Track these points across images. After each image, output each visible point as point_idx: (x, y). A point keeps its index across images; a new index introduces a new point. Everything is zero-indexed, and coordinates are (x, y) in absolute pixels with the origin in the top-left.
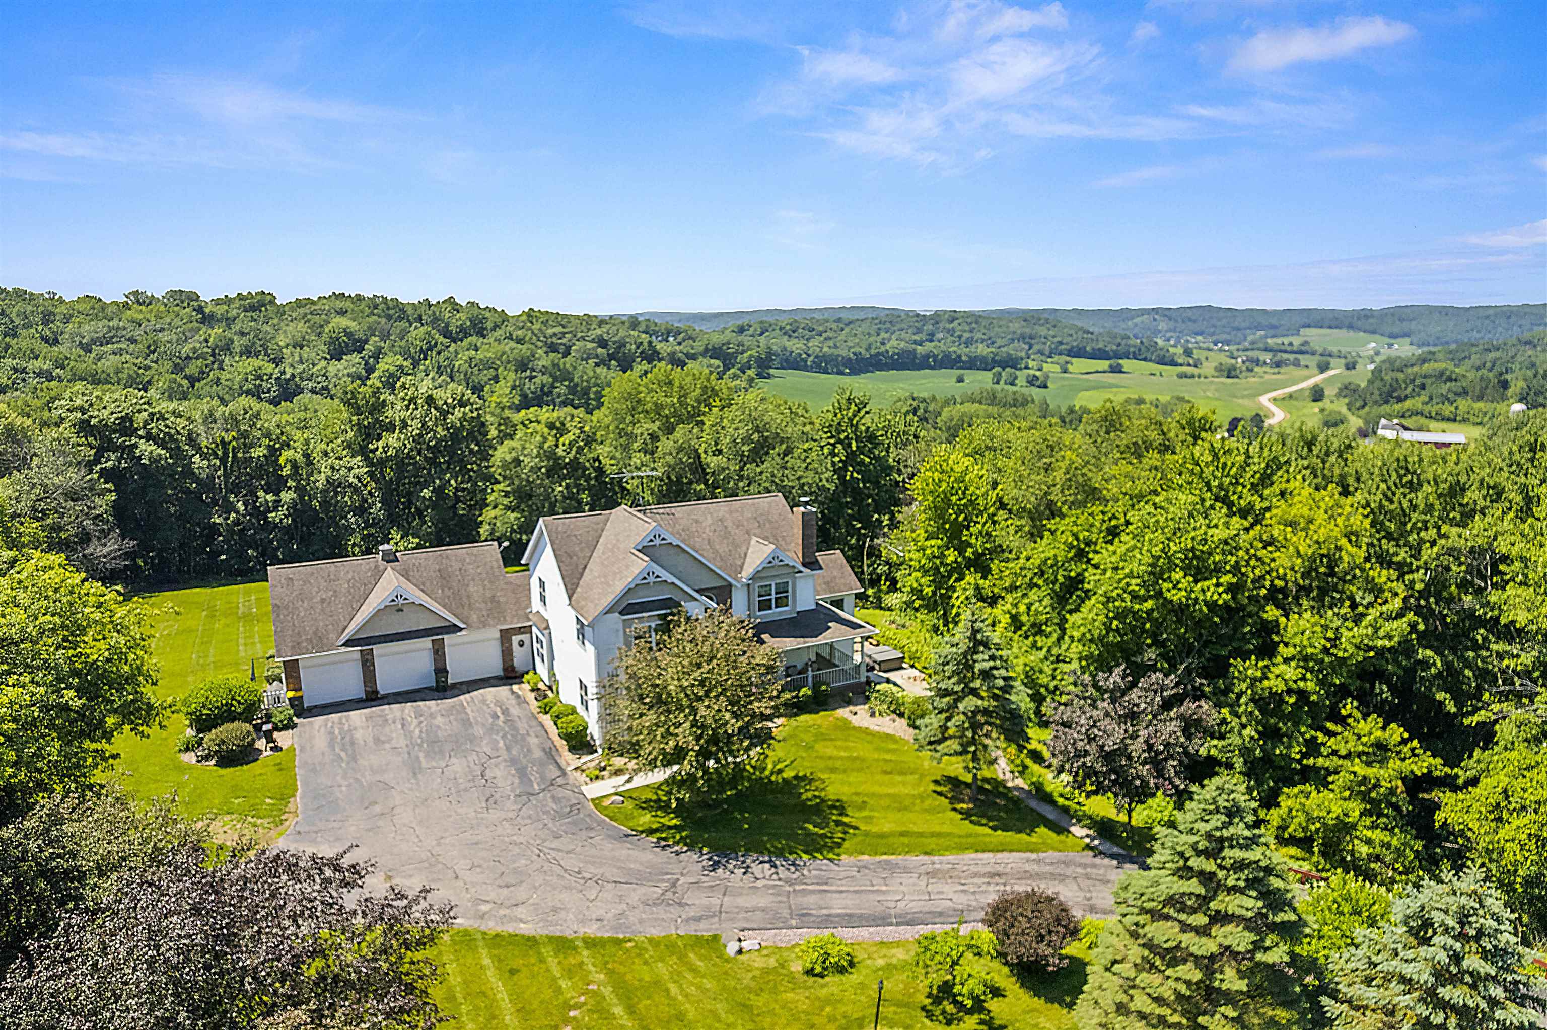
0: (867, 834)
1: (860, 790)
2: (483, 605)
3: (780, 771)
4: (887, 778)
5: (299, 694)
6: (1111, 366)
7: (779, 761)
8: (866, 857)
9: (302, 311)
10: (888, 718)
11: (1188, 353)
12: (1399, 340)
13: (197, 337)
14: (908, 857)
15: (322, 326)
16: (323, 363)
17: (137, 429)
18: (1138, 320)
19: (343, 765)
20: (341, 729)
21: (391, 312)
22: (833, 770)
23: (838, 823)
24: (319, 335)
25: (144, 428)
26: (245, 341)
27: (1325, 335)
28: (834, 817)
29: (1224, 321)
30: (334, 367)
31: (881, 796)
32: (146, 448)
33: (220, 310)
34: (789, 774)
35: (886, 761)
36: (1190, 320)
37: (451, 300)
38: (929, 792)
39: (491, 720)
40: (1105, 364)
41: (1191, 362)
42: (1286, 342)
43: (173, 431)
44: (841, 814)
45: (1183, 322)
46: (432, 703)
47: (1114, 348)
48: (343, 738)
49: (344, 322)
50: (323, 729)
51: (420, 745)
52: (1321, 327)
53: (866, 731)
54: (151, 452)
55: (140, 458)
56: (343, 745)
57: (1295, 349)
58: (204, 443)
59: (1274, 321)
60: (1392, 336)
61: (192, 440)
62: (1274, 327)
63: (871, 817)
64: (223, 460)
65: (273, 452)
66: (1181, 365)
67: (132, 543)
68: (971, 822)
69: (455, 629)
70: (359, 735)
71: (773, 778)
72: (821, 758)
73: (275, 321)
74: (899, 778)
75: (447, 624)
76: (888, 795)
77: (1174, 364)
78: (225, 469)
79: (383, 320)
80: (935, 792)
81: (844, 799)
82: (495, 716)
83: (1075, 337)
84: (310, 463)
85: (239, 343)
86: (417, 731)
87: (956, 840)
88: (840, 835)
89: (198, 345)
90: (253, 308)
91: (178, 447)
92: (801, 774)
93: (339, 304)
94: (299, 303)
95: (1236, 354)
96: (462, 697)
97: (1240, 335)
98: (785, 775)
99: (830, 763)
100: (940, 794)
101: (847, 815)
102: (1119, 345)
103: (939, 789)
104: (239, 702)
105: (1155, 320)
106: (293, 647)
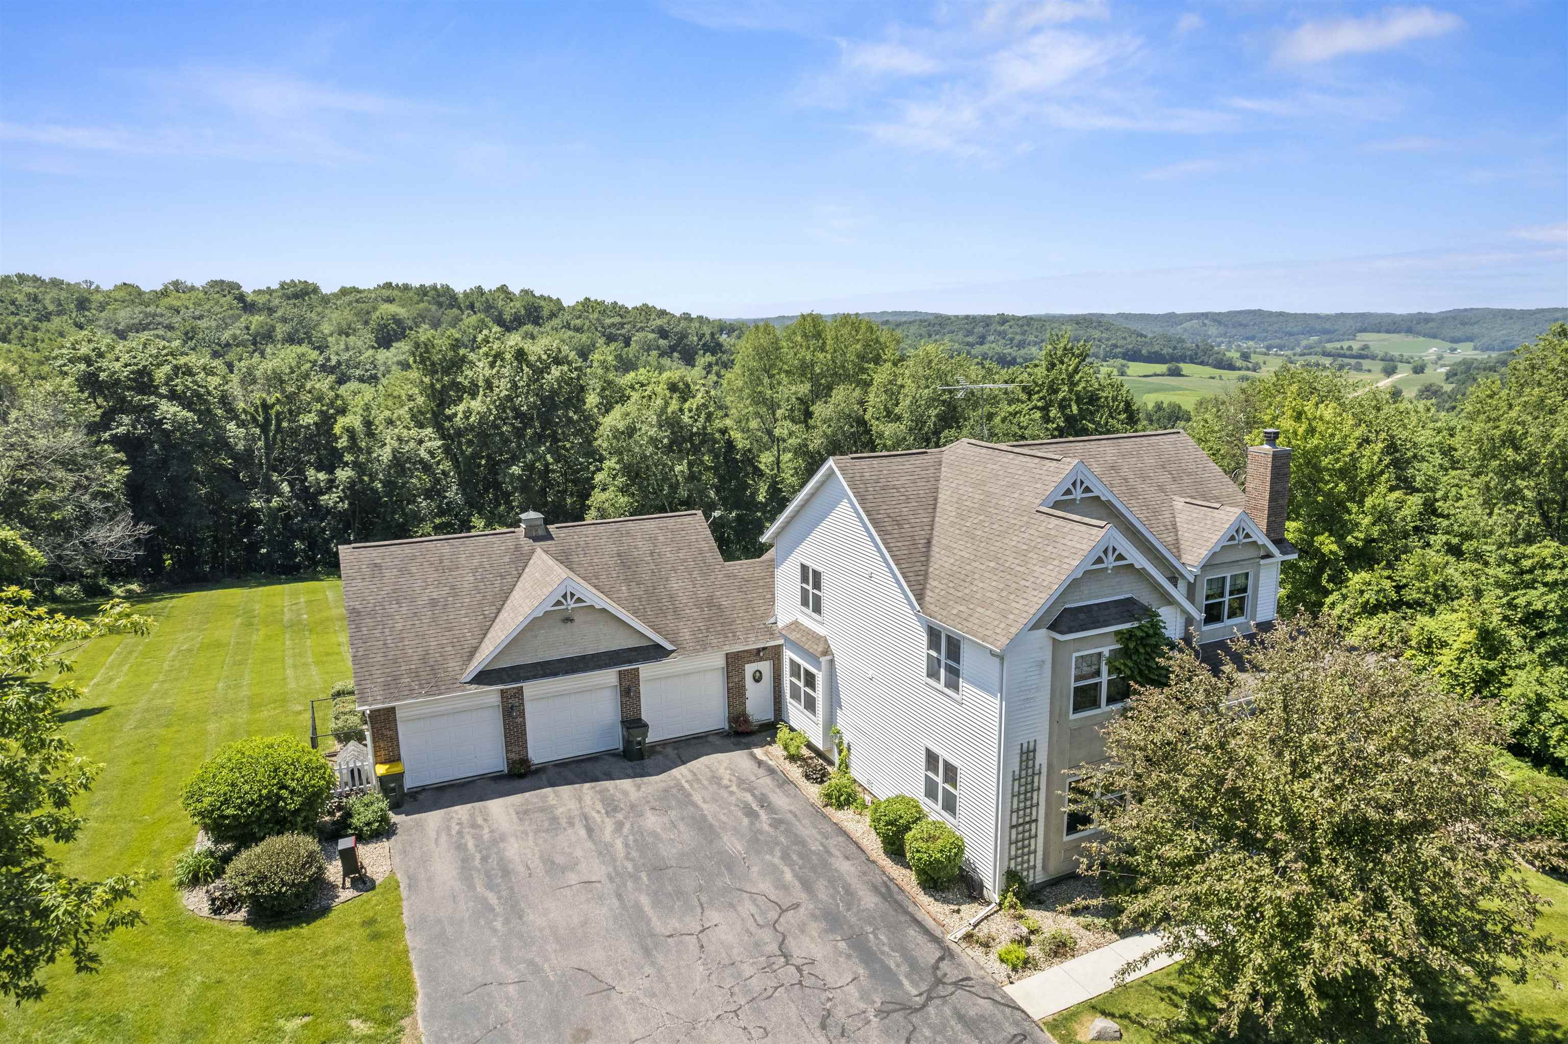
2: (695, 612)
5: (396, 769)
6: (1169, 369)
9: (347, 298)
11: (1245, 357)
12: (1462, 344)
13: (237, 324)
15: (368, 313)
16: (370, 352)
17: (157, 387)
18: (1187, 325)
19: (498, 924)
20: (478, 838)
21: (441, 299)
24: (366, 323)
25: (167, 384)
26: (287, 328)
27: (1384, 340)
29: (1276, 326)
30: (383, 355)
32: (168, 409)
33: (261, 300)
36: (1241, 325)
37: (503, 289)
39: (746, 821)
40: (1162, 368)
41: (1250, 365)
42: (1345, 347)
43: (202, 390)
45: (1234, 327)
46: (626, 784)
47: (1171, 351)
48: (484, 859)
49: (392, 309)
50: (444, 838)
51: (636, 878)
52: (1379, 332)
54: (175, 415)
55: (160, 422)
56: (488, 875)
57: (1354, 352)
58: (241, 405)
59: (1328, 326)
60: (1454, 340)
61: (225, 401)
62: (1325, 332)
64: (265, 428)
65: (326, 421)
66: (1239, 369)
67: (148, 528)
69: (655, 652)
70: (513, 850)
73: (320, 309)
75: (644, 643)
77: (1231, 367)
78: (267, 439)
79: (434, 308)
82: (750, 813)
83: (1129, 340)
84: (370, 434)
85: (281, 330)
86: (619, 844)
89: (238, 332)
90: (296, 296)
91: (209, 411)
93: (386, 293)
94: (344, 292)
95: (1293, 358)
96: (675, 772)
97: (1292, 339)
102: (1175, 348)
104: (293, 792)
105: (1205, 325)
106: (387, 686)
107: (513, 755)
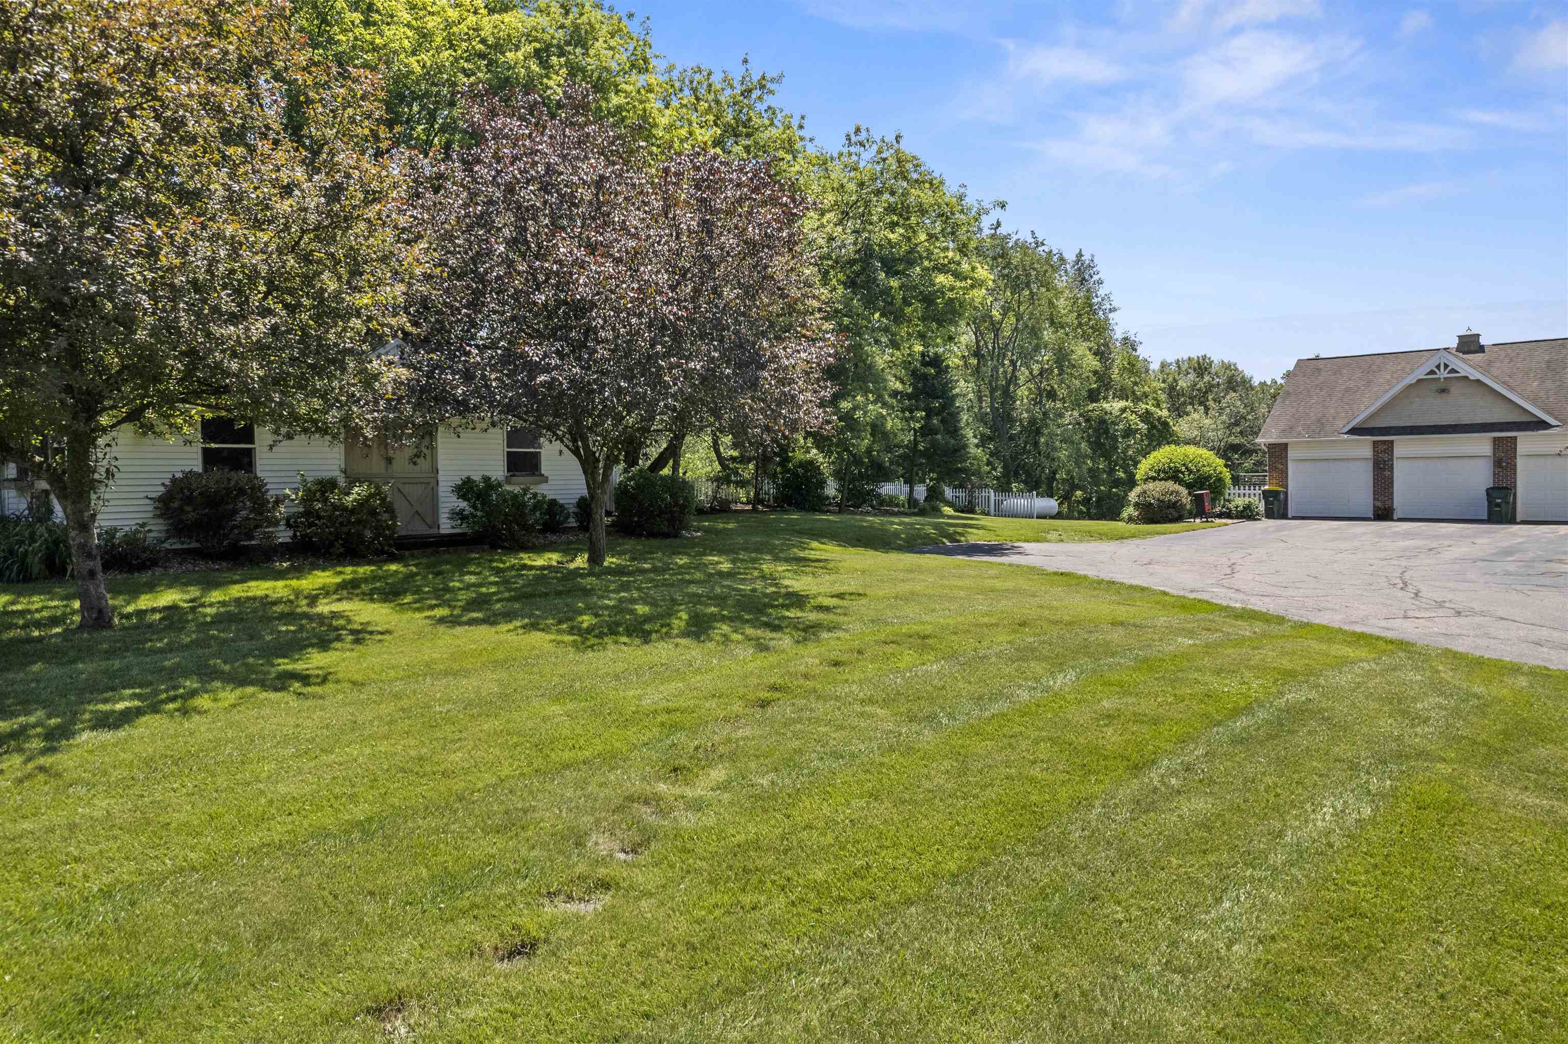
69: (1534, 425)
75: (1530, 419)
106: (1284, 431)
107: (1379, 504)
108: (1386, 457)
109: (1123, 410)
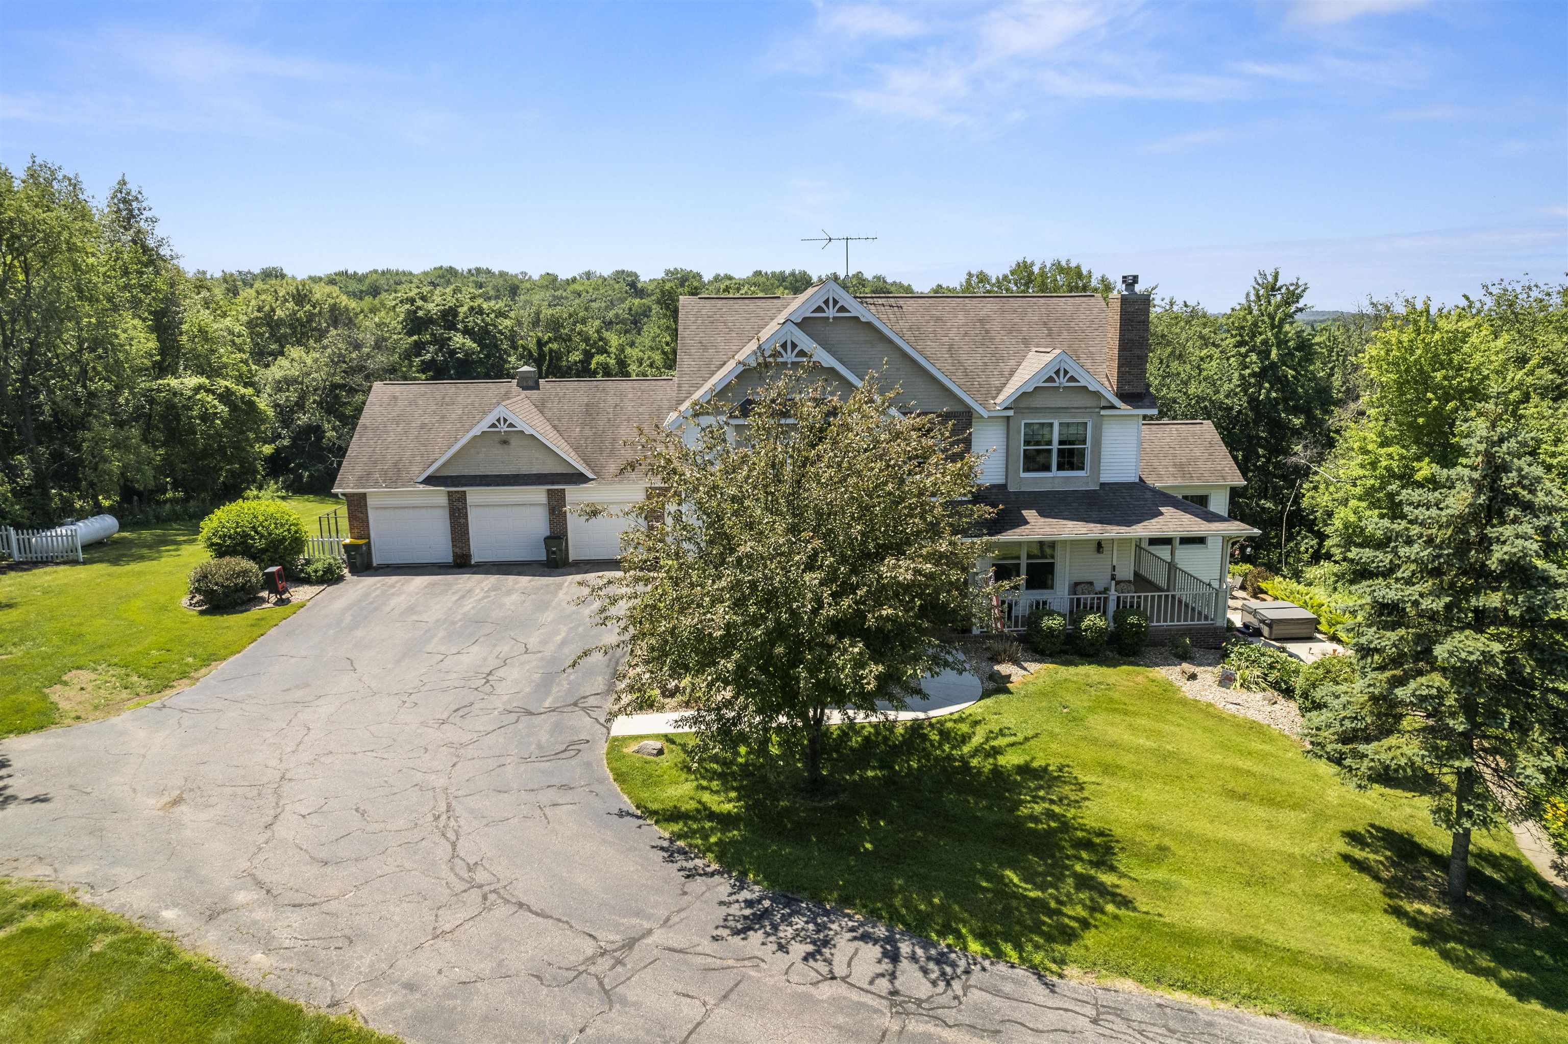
0: (1146, 926)
1: (1161, 820)
3: (996, 752)
4: (1231, 806)
7: (1001, 733)
8: (1127, 985)
10: (1260, 695)
14: (1246, 1012)
22: (1109, 769)
23: (1084, 882)
28: (1078, 868)
31: (1206, 843)
34: (1010, 760)
35: (1237, 771)
38: (1331, 855)
44: (1097, 864)
53: (1208, 711)
63: (1168, 886)
68: (1446, 955)
69: (578, 478)
71: (974, 762)
72: (1094, 741)
74: (1261, 812)
75: (570, 470)
76: (1226, 845)
80: (1346, 858)
81: (1118, 831)
87: (1396, 995)
88: (1080, 911)
92: (1035, 764)
98: (1002, 760)
99: (1109, 756)
100: (1361, 866)
101: (1113, 869)
103: (1358, 853)
106: (361, 478)
107: (457, 550)
108: (460, 505)
109: (198, 389)
